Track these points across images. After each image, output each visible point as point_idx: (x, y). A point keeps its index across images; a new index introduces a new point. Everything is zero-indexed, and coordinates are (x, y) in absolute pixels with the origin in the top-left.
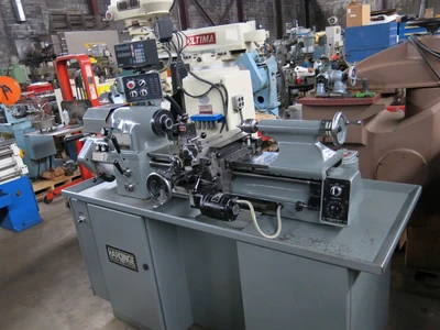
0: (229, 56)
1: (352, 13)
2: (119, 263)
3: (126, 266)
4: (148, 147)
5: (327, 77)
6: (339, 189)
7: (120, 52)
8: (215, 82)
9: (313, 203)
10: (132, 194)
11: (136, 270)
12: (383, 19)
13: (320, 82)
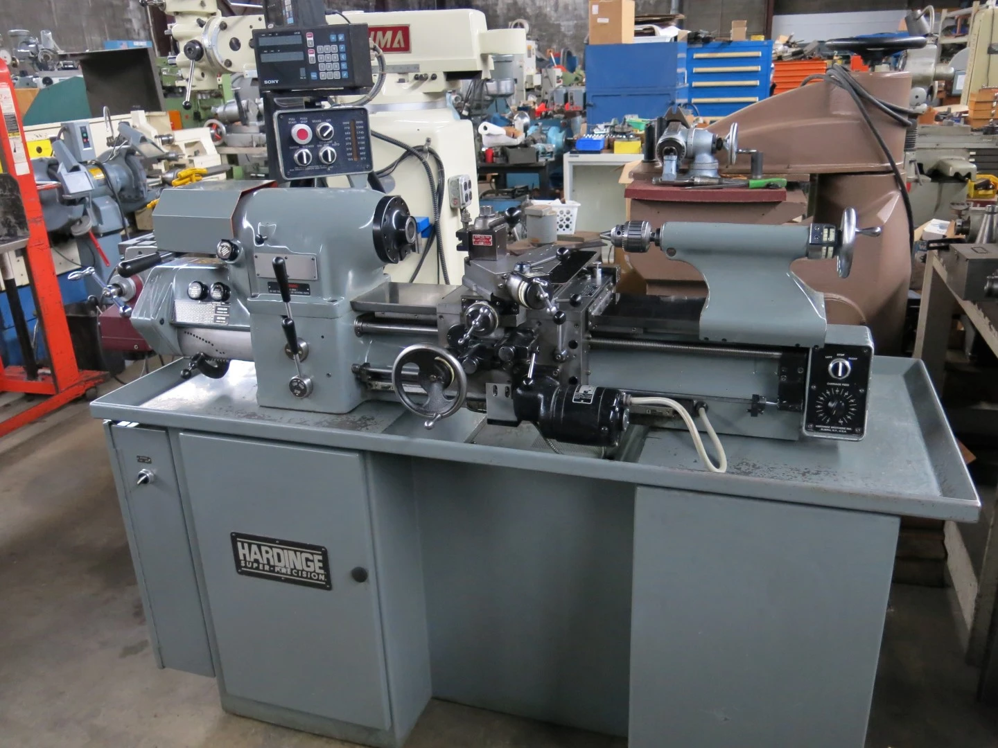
0: (441, 84)
1: (601, 14)
2: (272, 576)
3: (295, 579)
4: (354, 288)
5: (681, 141)
6: (847, 363)
7: (275, 49)
8: (412, 143)
9: (789, 396)
10: (306, 403)
11: (327, 585)
12: (653, 33)
13: (668, 152)
